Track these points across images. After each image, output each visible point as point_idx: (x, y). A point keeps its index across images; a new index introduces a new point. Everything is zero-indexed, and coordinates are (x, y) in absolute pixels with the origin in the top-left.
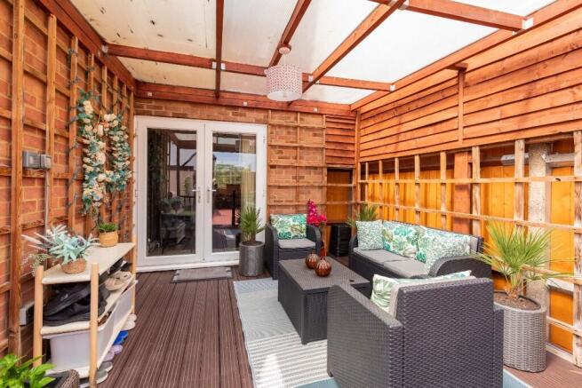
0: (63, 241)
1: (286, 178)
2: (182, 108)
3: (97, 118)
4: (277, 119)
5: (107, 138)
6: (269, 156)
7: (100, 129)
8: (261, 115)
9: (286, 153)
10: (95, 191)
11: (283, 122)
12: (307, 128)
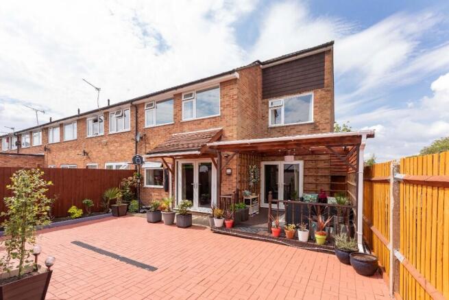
0: (247, 192)
1: (311, 180)
2: (273, 158)
3: (252, 168)
4: (308, 158)
5: (254, 172)
6: (304, 172)
7: (252, 170)
8: (301, 157)
9: (311, 170)
10: (251, 184)
11: (310, 159)
12: (321, 160)
